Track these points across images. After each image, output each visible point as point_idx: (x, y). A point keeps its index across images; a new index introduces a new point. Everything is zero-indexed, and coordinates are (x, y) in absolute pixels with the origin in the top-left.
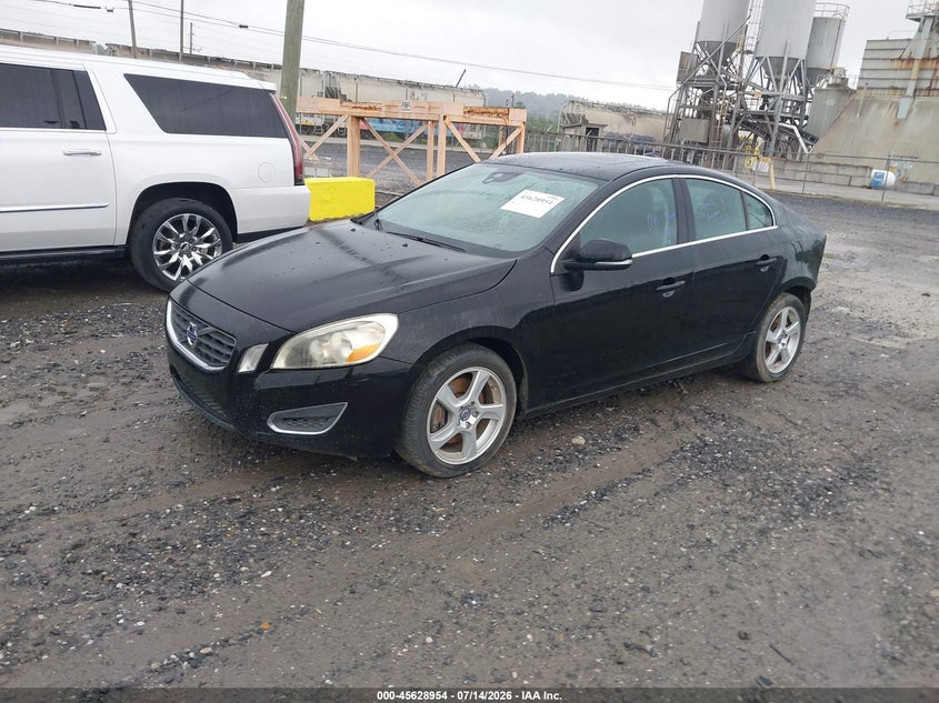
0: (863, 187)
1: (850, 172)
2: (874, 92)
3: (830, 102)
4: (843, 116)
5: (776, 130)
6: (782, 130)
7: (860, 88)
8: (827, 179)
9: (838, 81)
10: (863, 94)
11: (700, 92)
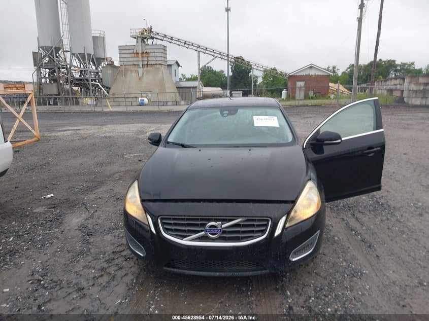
0: (138, 105)
1: (130, 100)
2: (127, 67)
3: (110, 72)
4: (118, 77)
5: (91, 85)
6: (93, 85)
7: (121, 65)
8: (122, 104)
9: (110, 63)
10: (123, 67)
11: (47, 70)
